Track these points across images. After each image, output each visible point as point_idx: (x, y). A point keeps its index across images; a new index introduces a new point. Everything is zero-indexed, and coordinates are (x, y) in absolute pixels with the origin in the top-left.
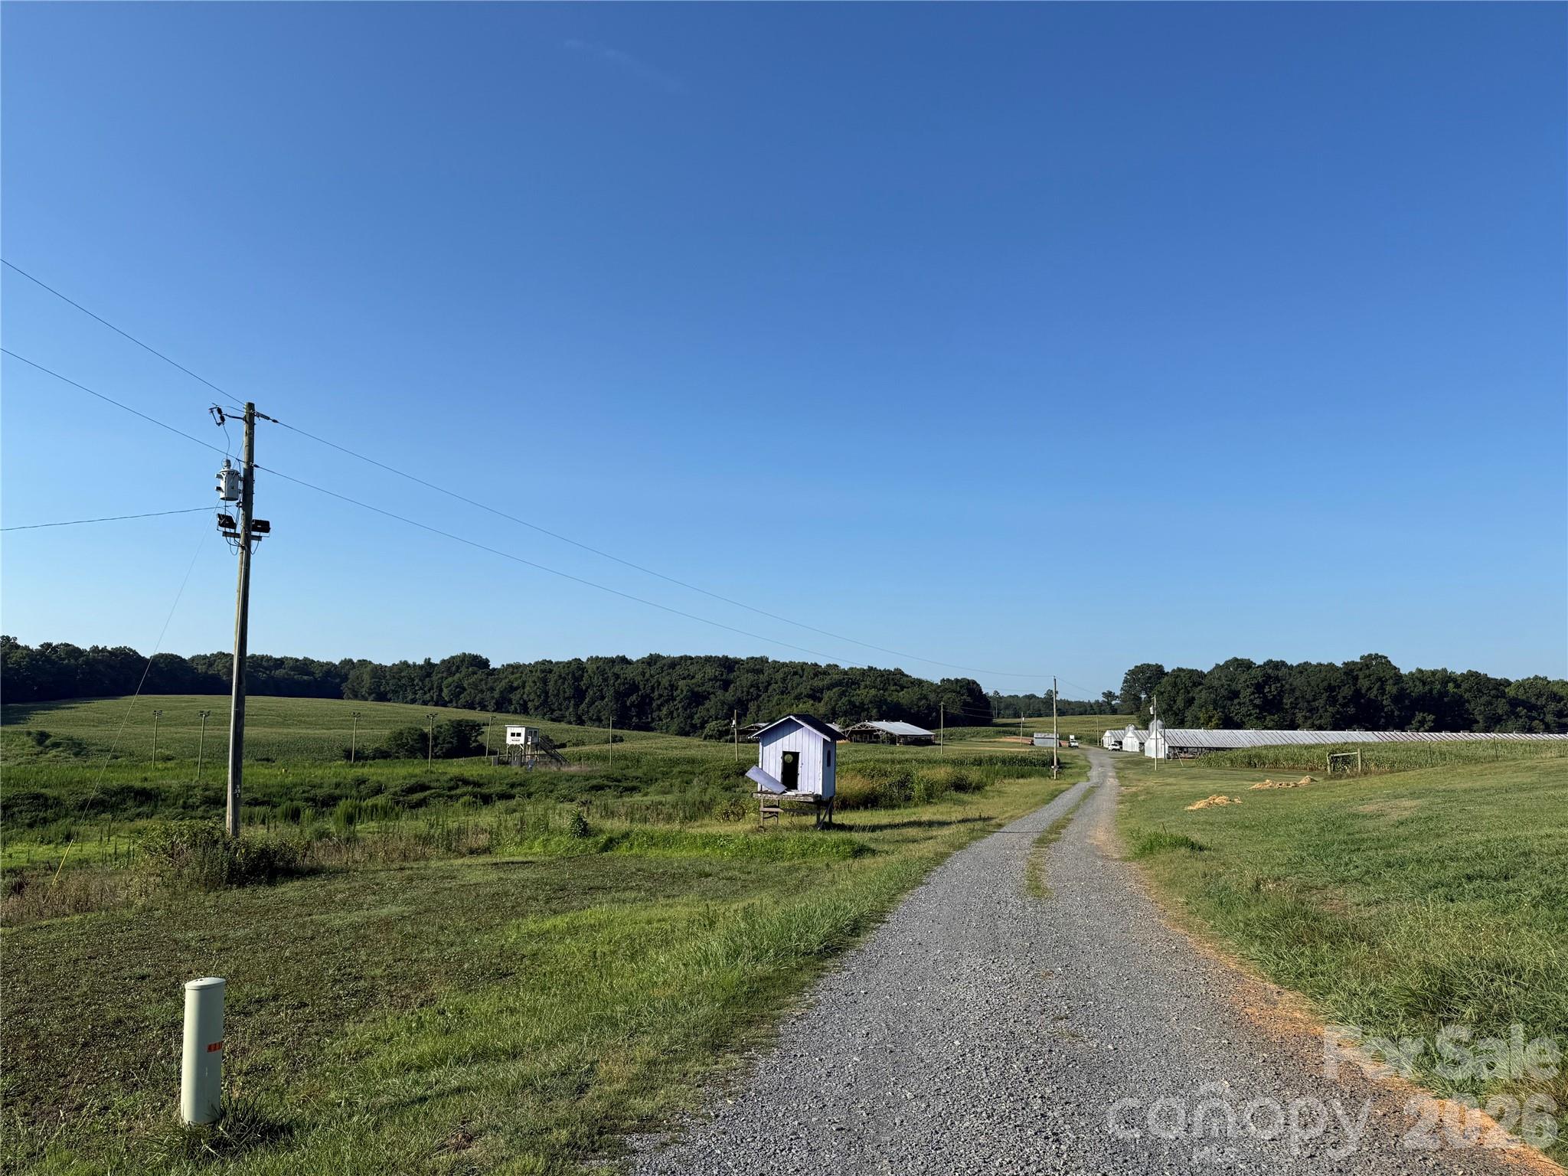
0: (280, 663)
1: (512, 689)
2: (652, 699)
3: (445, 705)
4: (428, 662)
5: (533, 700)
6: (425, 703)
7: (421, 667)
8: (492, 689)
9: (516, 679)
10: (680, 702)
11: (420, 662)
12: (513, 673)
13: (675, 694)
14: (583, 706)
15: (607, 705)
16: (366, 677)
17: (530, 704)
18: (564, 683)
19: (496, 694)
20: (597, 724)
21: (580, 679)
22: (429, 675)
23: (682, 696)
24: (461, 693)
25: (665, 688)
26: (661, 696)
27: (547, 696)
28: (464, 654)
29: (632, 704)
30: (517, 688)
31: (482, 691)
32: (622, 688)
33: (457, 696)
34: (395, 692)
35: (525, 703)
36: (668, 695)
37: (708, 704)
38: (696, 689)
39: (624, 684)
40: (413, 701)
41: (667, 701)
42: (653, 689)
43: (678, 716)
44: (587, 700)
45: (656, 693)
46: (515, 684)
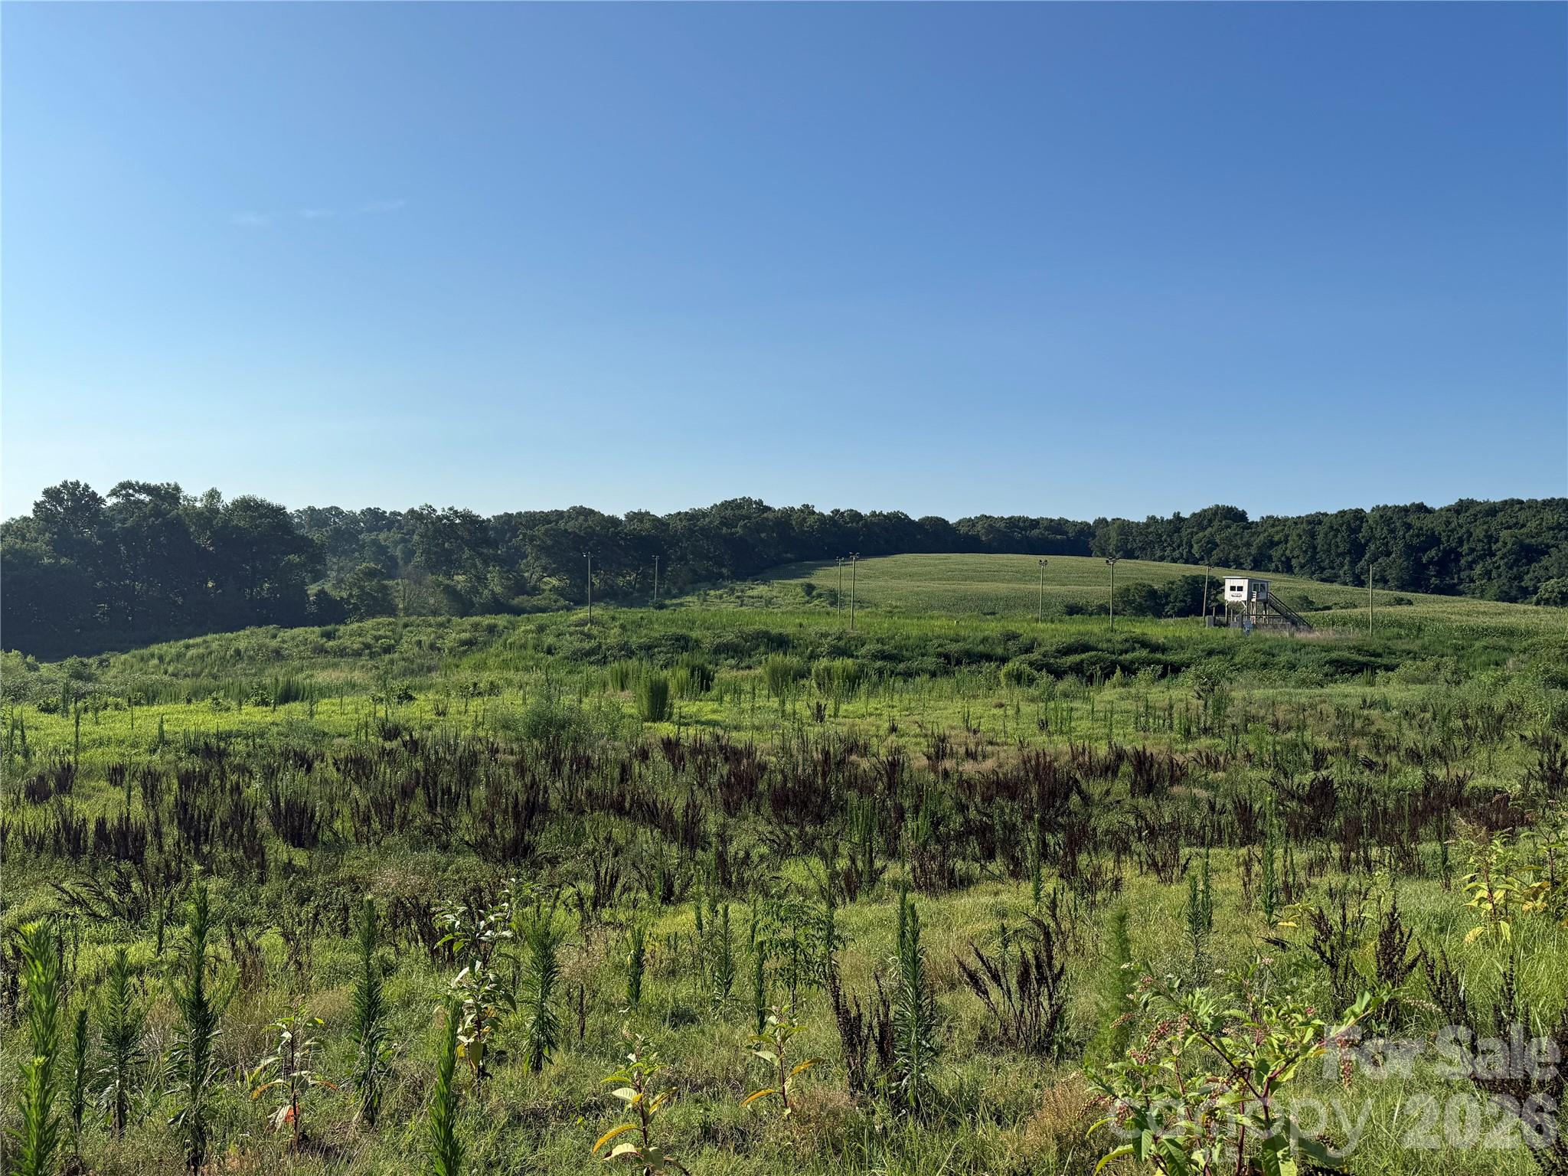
0: (1035, 524)
1: (1273, 544)
2: (1459, 555)
3: (1196, 563)
4: (1177, 516)
5: (1298, 557)
6: (1174, 561)
7: (1169, 522)
8: (1248, 545)
9: (1277, 532)
10: (1501, 558)
11: (1169, 516)
12: (1273, 526)
13: (1494, 547)
14: (1362, 563)
15: (1396, 564)
16: (1113, 534)
17: (1294, 562)
18: (1336, 536)
19: (1253, 550)
20: (1381, 585)
21: (1359, 529)
22: (1178, 530)
23: (1504, 550)
24: (1212, 549)
25: (1479, 541)
26: (1472, 550)
27: (1315, 553)
28: (1218, 506)
29: (1431, 562)
30: (1278, 543)
31: (1237, 547)
32: (1415, 541)
33: (1209, 552)
34: (1142, 549)
35: (1289, 560)
36: (1483, 550)
37: (1545, 561)
38: (1527, 541)
39: (1418, 536)
40: (1162, 559)
41: (1482, 557)
42: (1461, 541)
43: (1500, 576)
44: (1367, 556)
45: (1465, 547)
46: (1276, 538)
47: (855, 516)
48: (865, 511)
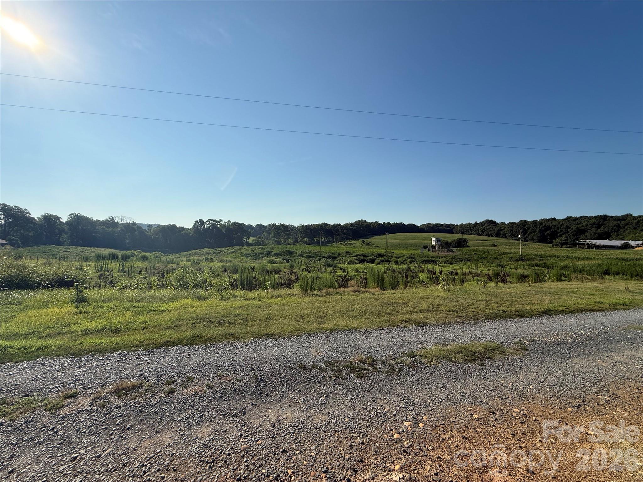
0: (442, 225)
1: (501, 230)
2: (557, 233)
3: (480, 235)
4: (476, 222)
5: (508, 233)
6: (474, 235)
7: (473, 224)
8: (494, 230)
9: (503, 227)
10: (571, 233)
11: (473, 223)
12: (502, 225)
13: (569, 230)
14: (527, 235)
15: (537, 234)
16: (459, 228)
17: (507, 235)
18: (518, 227)
19: (495, 232)
20: (532, 241)
21: (525, 226)
22: (475, 226)
23: (572, 231)
24: (484, 231)
25: (564, 228)
26: (561, 231)
27: (513, 232)
28: (487, 220)
29: (548, 234)
30: (502, 230)
31: (491, 231)
32: (543, 228)
33: (483, 232)
34: (466, 231)
35: (505, 234)
36: (565, 231)
37: (586, 234)
38: (581, 228)
39: (544, 227)
40: (471, 234)
41: (565, 233)
42: (558, 228)
43: (570, 238)
44: (528, 233)
45: (559, 230)
46: (502, 228)
47: (389, 223)
48: (392, 223)
